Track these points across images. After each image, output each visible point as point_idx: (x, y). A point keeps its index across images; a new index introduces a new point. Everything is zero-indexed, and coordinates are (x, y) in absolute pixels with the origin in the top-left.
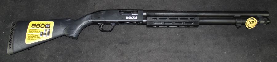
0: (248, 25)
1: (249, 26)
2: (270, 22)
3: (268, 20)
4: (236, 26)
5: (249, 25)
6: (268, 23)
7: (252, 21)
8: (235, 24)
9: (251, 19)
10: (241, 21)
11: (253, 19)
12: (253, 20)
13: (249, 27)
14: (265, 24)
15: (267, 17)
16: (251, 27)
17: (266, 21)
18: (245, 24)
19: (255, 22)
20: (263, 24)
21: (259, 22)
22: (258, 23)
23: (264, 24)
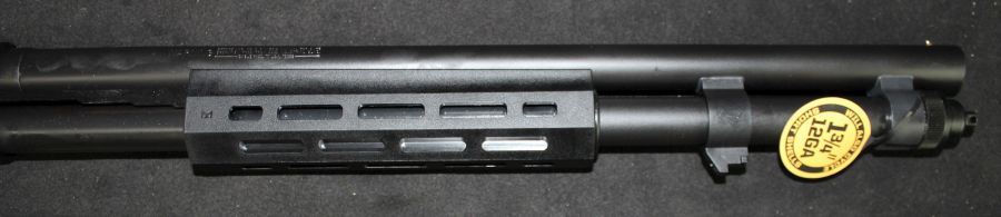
0: (799, 151)
1: (809, 162)
2: (968, 131)
3: (956, 109)
4: (706, 162)
5: (808, 153)
6: (953, 140)
7: (832, 127)
8: (695, 143)
9: (823, 109)
10: (749, 118)
11: (842, 110)
12: (837, 119)
13: (804, 168)
14: (933, 145)
15: (947, 90)
16: (820, 170)
17: (935, 122)
18: (775, 148)
19: (851, 130)
20: (912, 150)
21: (889, 123)
22: (874, 134)
23: (923, 146)
